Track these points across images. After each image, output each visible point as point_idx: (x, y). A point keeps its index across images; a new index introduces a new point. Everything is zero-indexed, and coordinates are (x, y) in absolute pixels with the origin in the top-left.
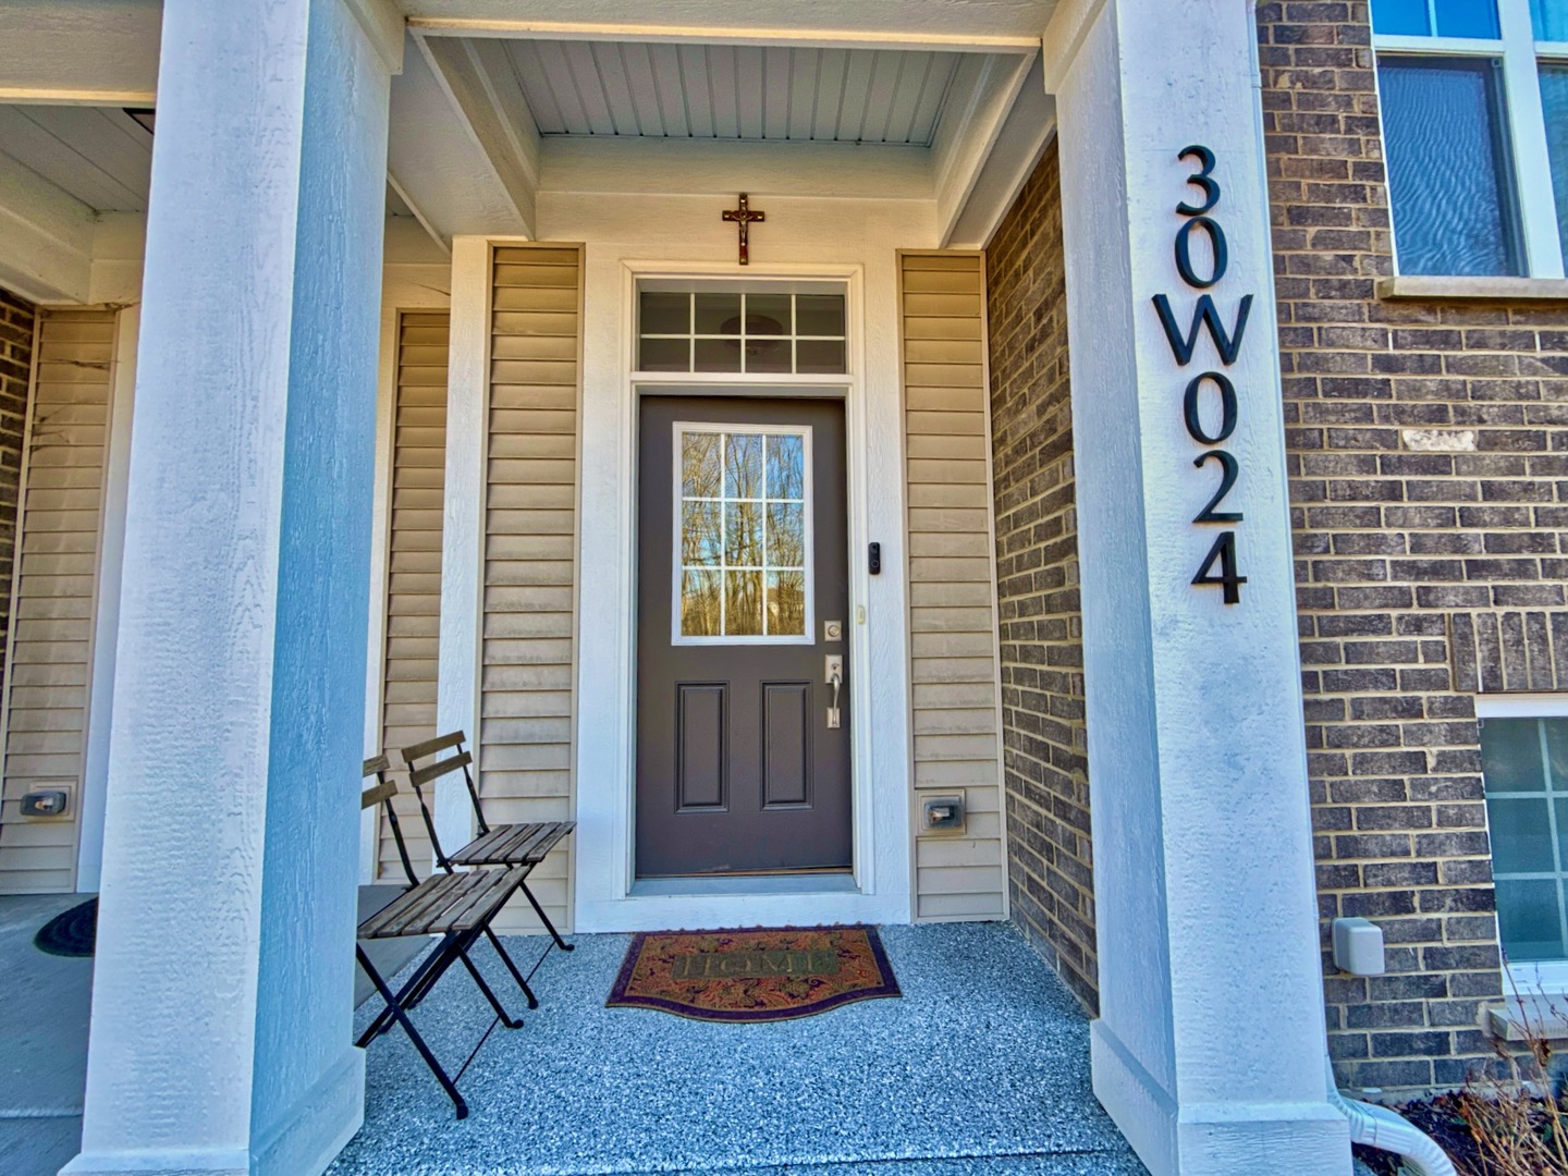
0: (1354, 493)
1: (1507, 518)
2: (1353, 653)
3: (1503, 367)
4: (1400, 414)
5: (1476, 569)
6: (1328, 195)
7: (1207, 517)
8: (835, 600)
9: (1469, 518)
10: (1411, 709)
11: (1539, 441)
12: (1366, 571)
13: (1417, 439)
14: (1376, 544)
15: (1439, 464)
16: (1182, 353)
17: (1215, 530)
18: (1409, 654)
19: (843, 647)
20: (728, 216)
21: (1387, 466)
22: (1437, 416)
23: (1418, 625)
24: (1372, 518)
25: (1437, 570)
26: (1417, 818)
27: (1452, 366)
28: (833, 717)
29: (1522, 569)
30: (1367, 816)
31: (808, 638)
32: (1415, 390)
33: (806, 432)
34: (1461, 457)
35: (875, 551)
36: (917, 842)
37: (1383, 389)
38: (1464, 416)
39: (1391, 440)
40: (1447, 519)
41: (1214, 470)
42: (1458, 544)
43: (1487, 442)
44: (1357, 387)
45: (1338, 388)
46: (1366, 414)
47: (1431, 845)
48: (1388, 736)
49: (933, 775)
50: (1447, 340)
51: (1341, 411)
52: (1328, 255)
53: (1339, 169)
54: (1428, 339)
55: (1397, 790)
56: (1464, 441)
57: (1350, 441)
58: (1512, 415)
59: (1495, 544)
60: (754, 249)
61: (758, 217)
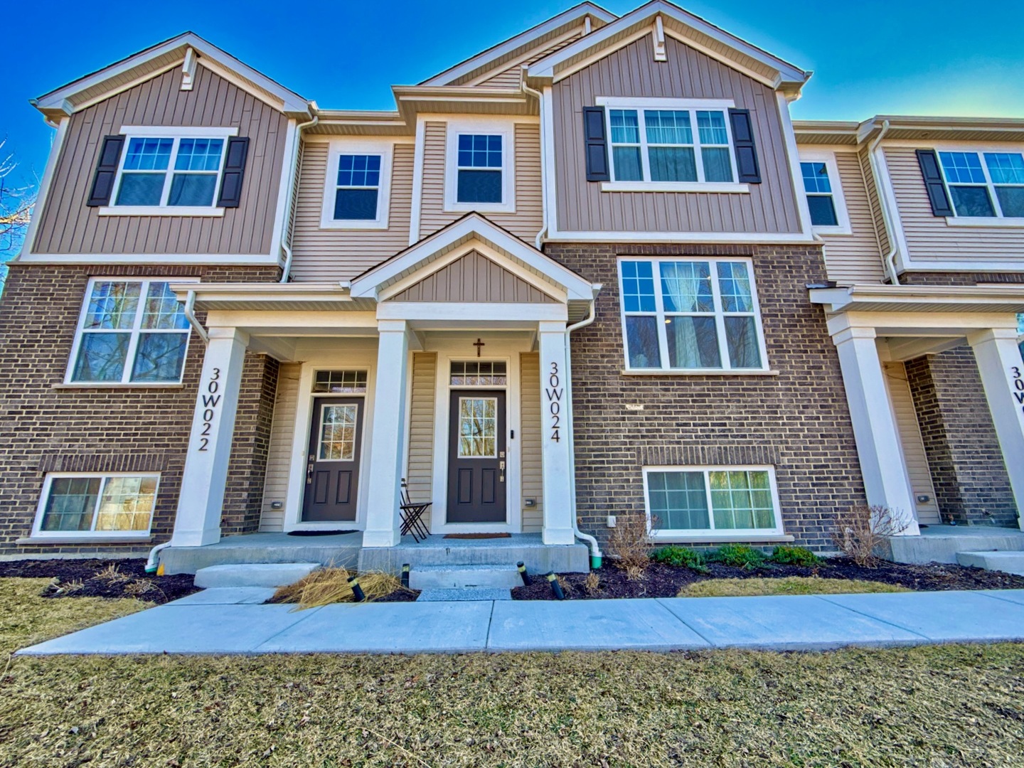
0: (614, 419)
1: (651, 425)
2: (614, 456)
3: (651, 390)
4: (626, 401)
5: (643, 437)
6: (610, 351)
7: (554, 427)
8: (502, 446)
9: (642, 425)
10: (627, 469)
11: (658, 407)
12: (617, 437)
13: (629, 407)
14: (620, 431)
15: (635, 413)
16: (551, 399)
17: (555, 429)
18: (626, 456)
19: (504, 459)
20: (475, 344)
21: (623, 413)
22: (634, 401)
23: (629, 450)
24: (619, 425)
25: (634, 437)
26: (627, 493)
27: (639, 390)
28: (502, 478)
29: (654, 437)
30: (616, 493)
31: (495, 456)
32: (629, 396)
33: (496, 399)
34: (640, 411)
35: (512, 433)
36: (523, 510)
37: (622, 396)
38: (641, 402)
39: (623, 407)
40: (636, 425)
41: (556, 419)
42: (639, 431)
43: (646, 407)
44: (616, 395)
45: (611, 395)
46: (618, 401)
47: (630, 500)
48: (621, 475)
49: (526, 493)
50: (638, 384)
51: (612, 400)
52: (610, 365)
53: (612, 345)
54: (633, 384)
55: (623, 487)
56: (641, 407)
57: (614, 407)
58: (652, 401)
59: (648, 431)
60: (481, 353)
61: (483, 344)
